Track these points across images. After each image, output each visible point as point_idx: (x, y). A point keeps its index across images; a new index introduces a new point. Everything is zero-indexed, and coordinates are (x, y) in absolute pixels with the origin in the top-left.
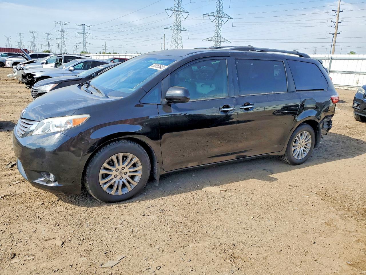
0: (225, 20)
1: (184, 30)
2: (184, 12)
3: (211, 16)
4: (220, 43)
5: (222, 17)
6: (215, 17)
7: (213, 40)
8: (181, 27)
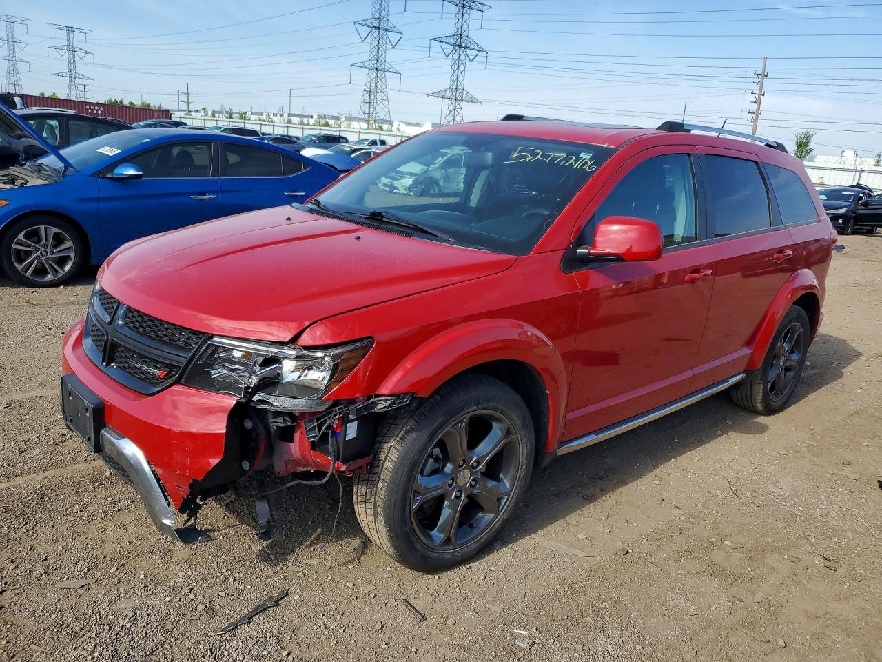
0: (471, 53)
1: (390, 70)
2: (392, 31)
3: (445, 43)
5: (466, 48)
6: (452, 47)
8: (386, 64)
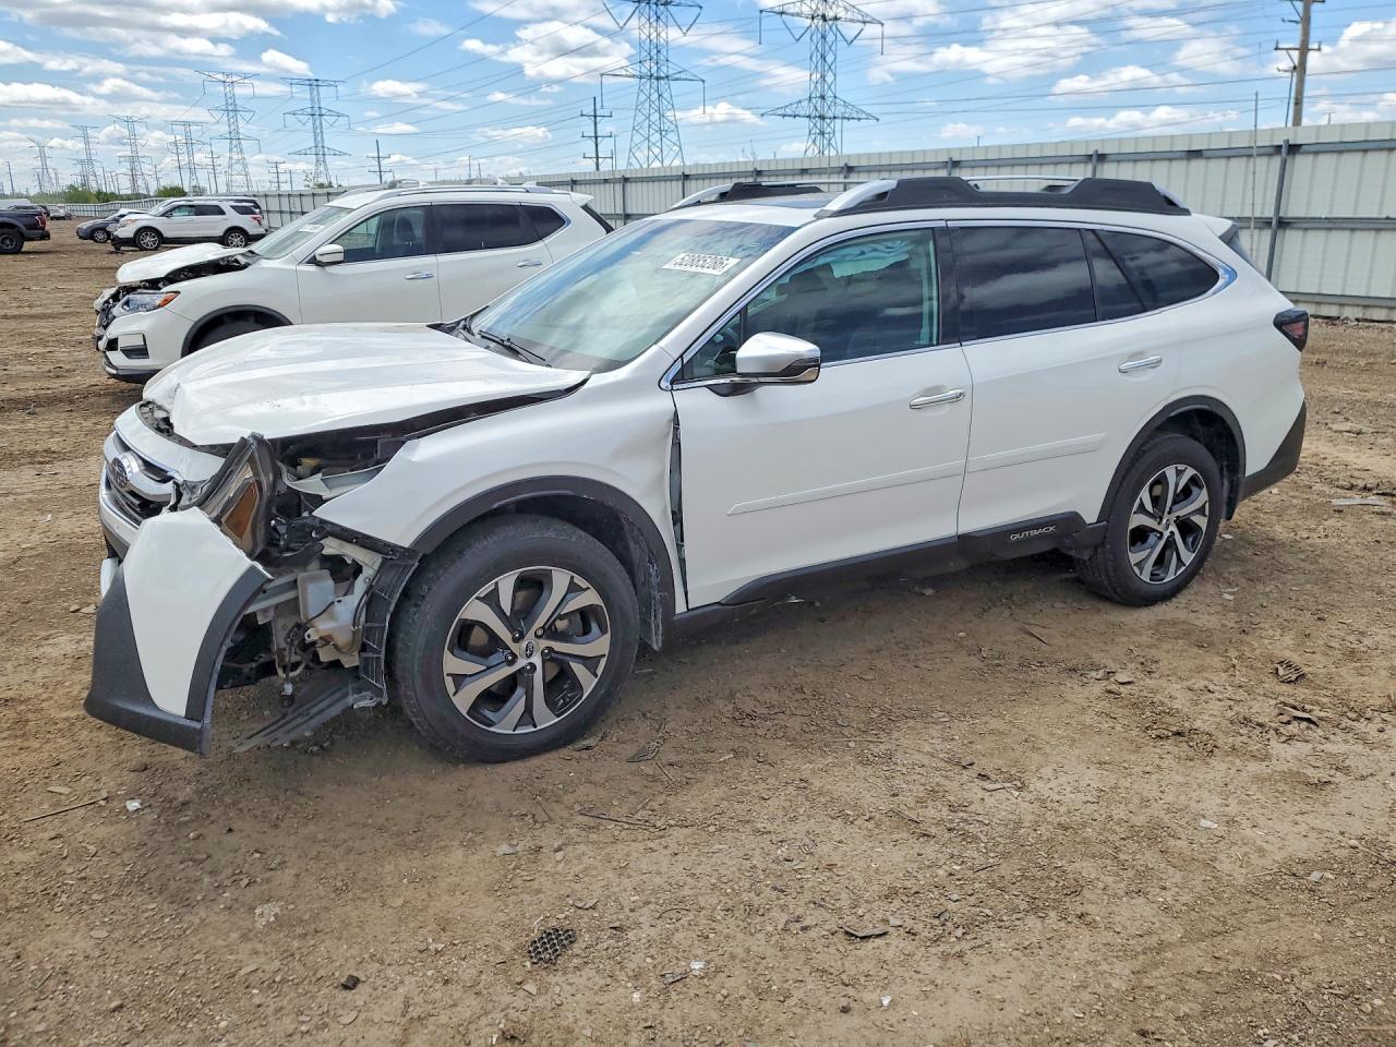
4: (832, 125)
7: (802, 113)
